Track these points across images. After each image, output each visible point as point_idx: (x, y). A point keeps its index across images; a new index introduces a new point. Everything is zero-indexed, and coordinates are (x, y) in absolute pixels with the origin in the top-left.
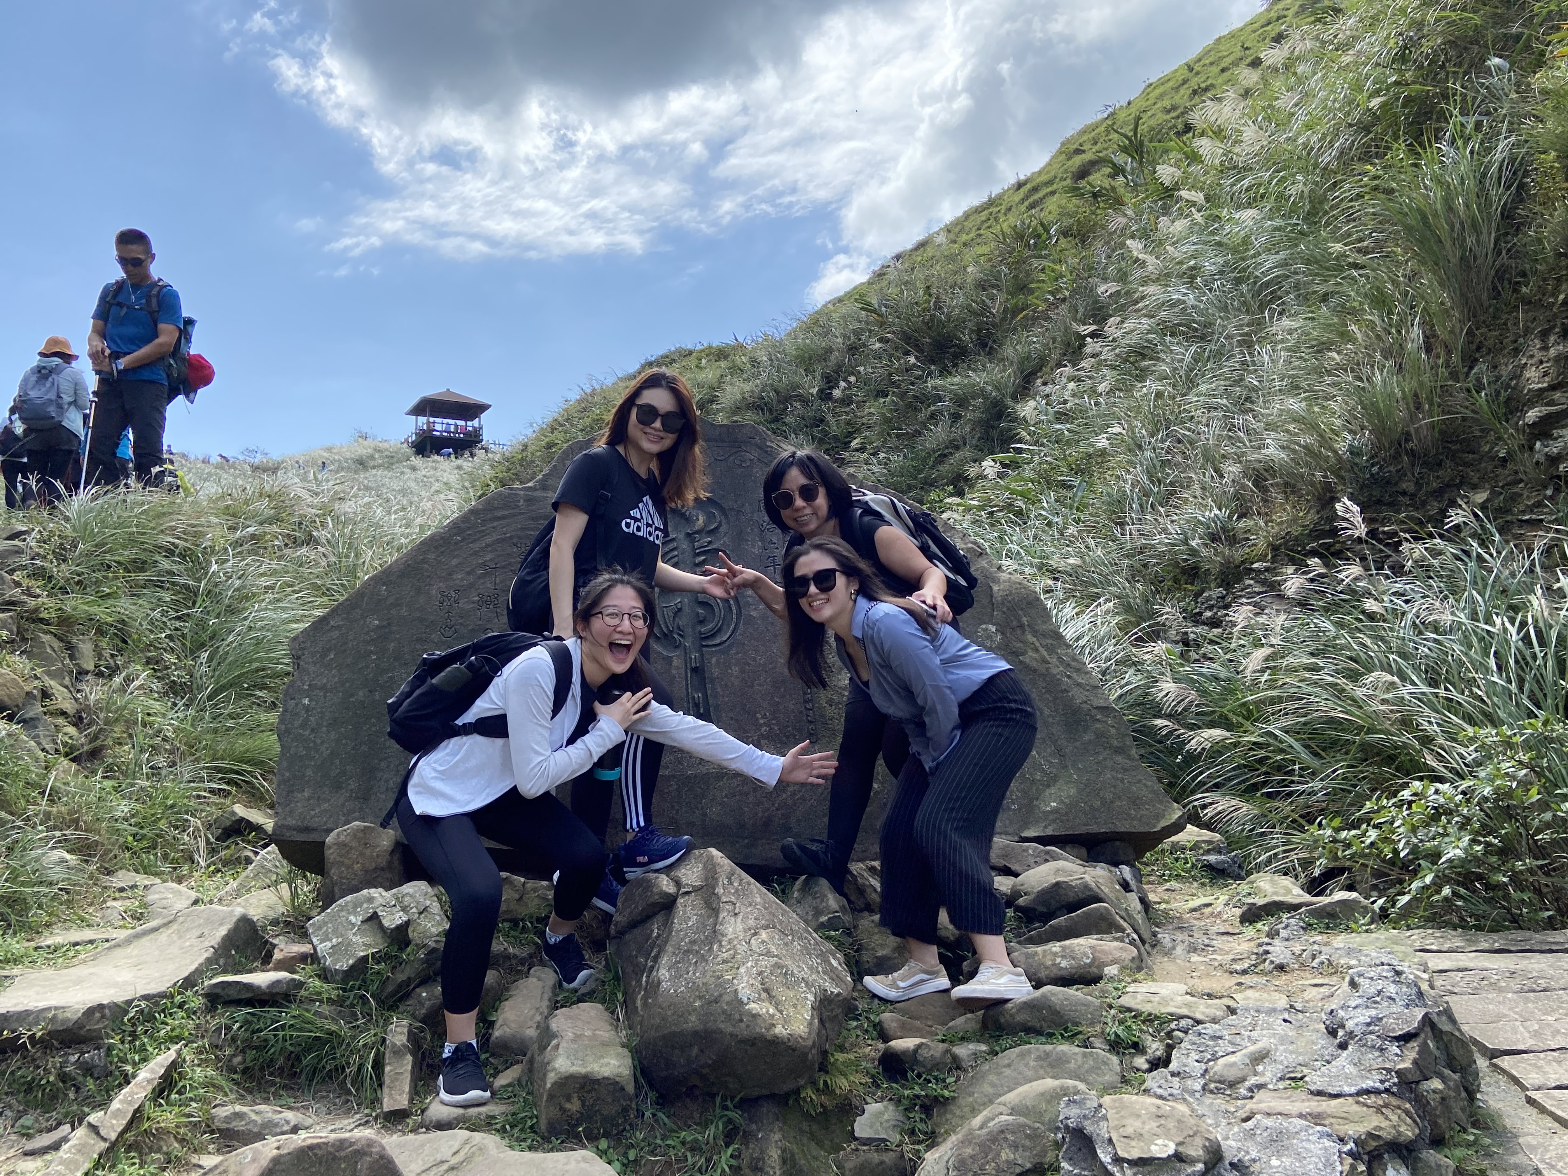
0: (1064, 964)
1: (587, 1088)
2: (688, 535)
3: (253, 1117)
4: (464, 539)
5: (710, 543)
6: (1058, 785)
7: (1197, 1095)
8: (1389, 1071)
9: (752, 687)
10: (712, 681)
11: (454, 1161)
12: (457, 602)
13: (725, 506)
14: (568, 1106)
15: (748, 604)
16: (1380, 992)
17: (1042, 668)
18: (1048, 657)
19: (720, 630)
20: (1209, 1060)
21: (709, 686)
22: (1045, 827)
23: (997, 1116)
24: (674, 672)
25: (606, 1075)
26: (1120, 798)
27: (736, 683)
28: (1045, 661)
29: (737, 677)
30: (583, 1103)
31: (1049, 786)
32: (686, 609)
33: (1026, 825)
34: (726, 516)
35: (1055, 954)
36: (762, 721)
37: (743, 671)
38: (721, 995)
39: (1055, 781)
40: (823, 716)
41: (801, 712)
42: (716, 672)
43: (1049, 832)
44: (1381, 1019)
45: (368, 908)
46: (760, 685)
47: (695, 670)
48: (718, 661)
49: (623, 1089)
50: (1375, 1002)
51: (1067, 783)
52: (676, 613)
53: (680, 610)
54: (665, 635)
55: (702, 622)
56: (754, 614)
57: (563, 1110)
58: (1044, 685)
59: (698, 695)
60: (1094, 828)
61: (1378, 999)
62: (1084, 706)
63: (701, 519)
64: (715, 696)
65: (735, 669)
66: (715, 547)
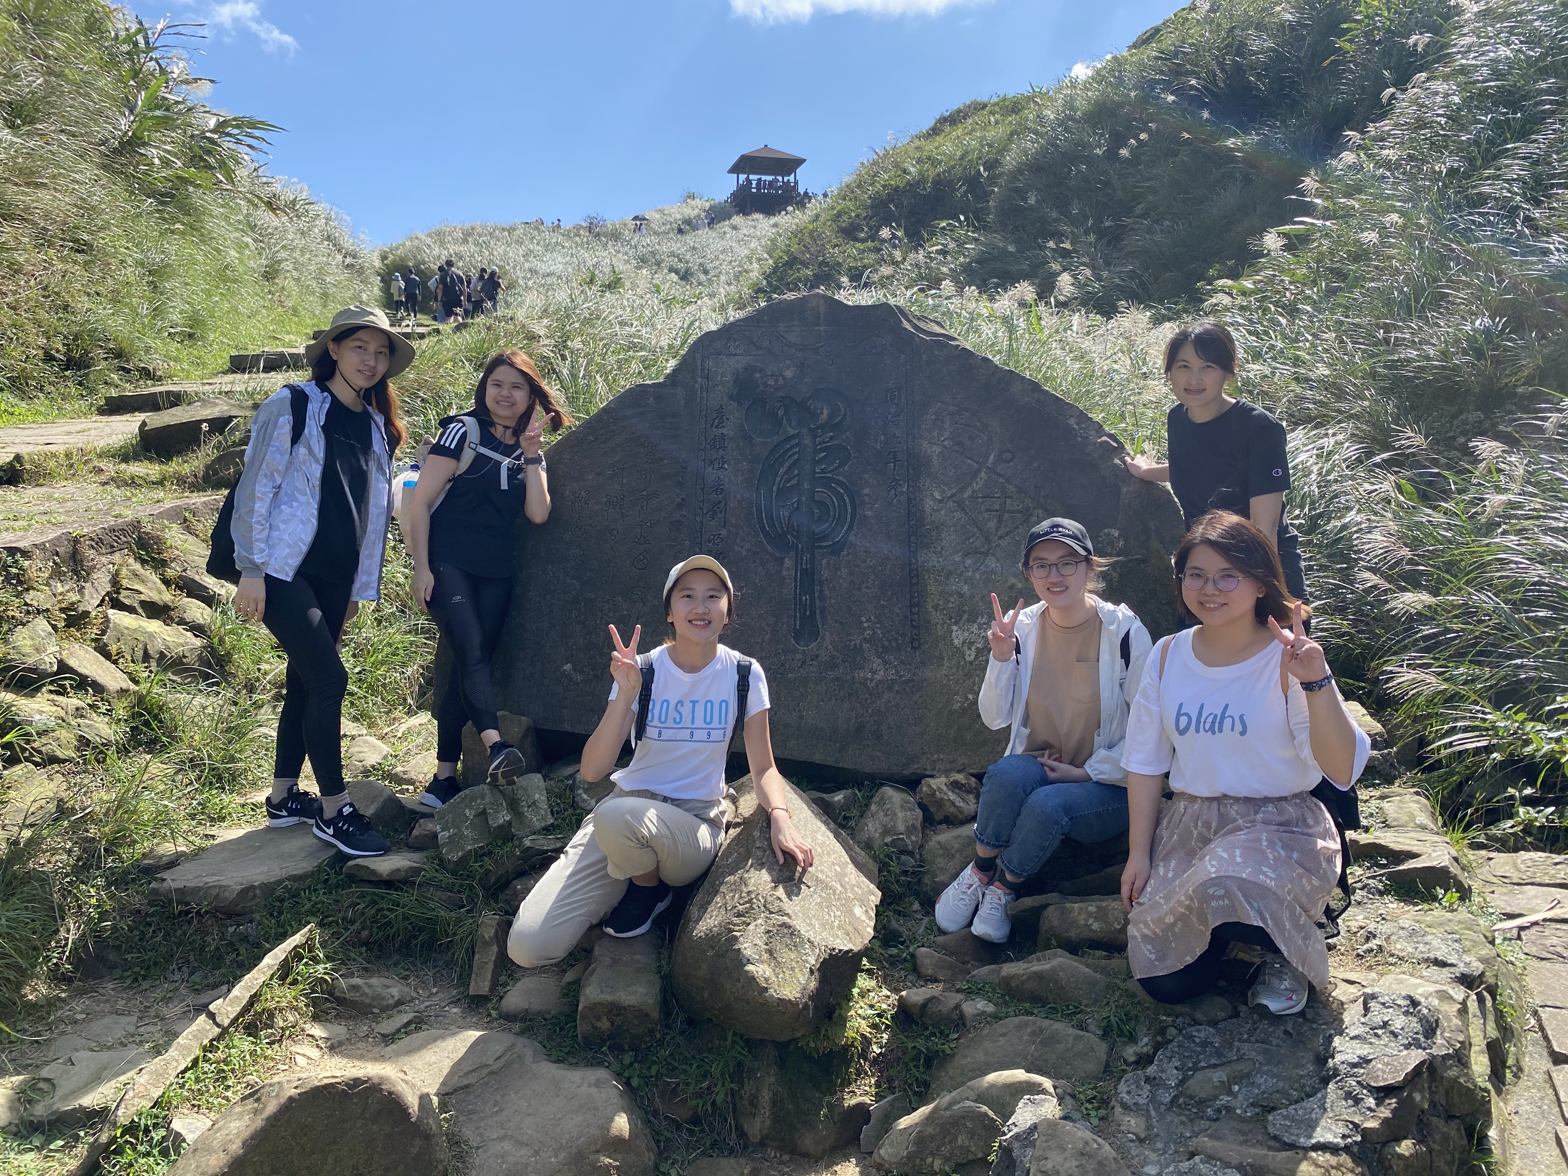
0: (1095, 926)
1: (615, 1012)
2: (812, 430)
3: (367, 990)
5: (832, 438)
7: (1163, 1108)
8: (1356, 1126)
9: (859, 590)
10: (821, 583)
11: (495, 1067)
14: (599, 1024)
15: (863, 503)
16: (1385, 1024)
19: (834, 530)
20: (1189, 1069)
21: (817, 588)
23: (963, 1100)
24: (785, 573)
25: (631, 1003)
27: (845, 585)
29: (845, 579)
30: (612, 1024)
32: (804, 509)
35: (1090, 915)
36: (865, 625)
37: (852, 574)
38: (727, 951)
40: (929, 621)
41: (906, 617)
42: (825, 574)
44: (1371, 1060)
45: (480, 804)
46: (867, 588)
47: (805, 572)
48: (828, 563)
49: (647, 1015)
50: (1376, 1035)
52: (792, 512)
53: (796, 509)
54: (780, 536)
55: (817, 522)
56: (869, 513)
57: (595, 1028)
59: (806, 598)
61: (1380, 1032)
63: (825, 412)
64: (822, 598)
65: (844, 571)
66: (836, 442)
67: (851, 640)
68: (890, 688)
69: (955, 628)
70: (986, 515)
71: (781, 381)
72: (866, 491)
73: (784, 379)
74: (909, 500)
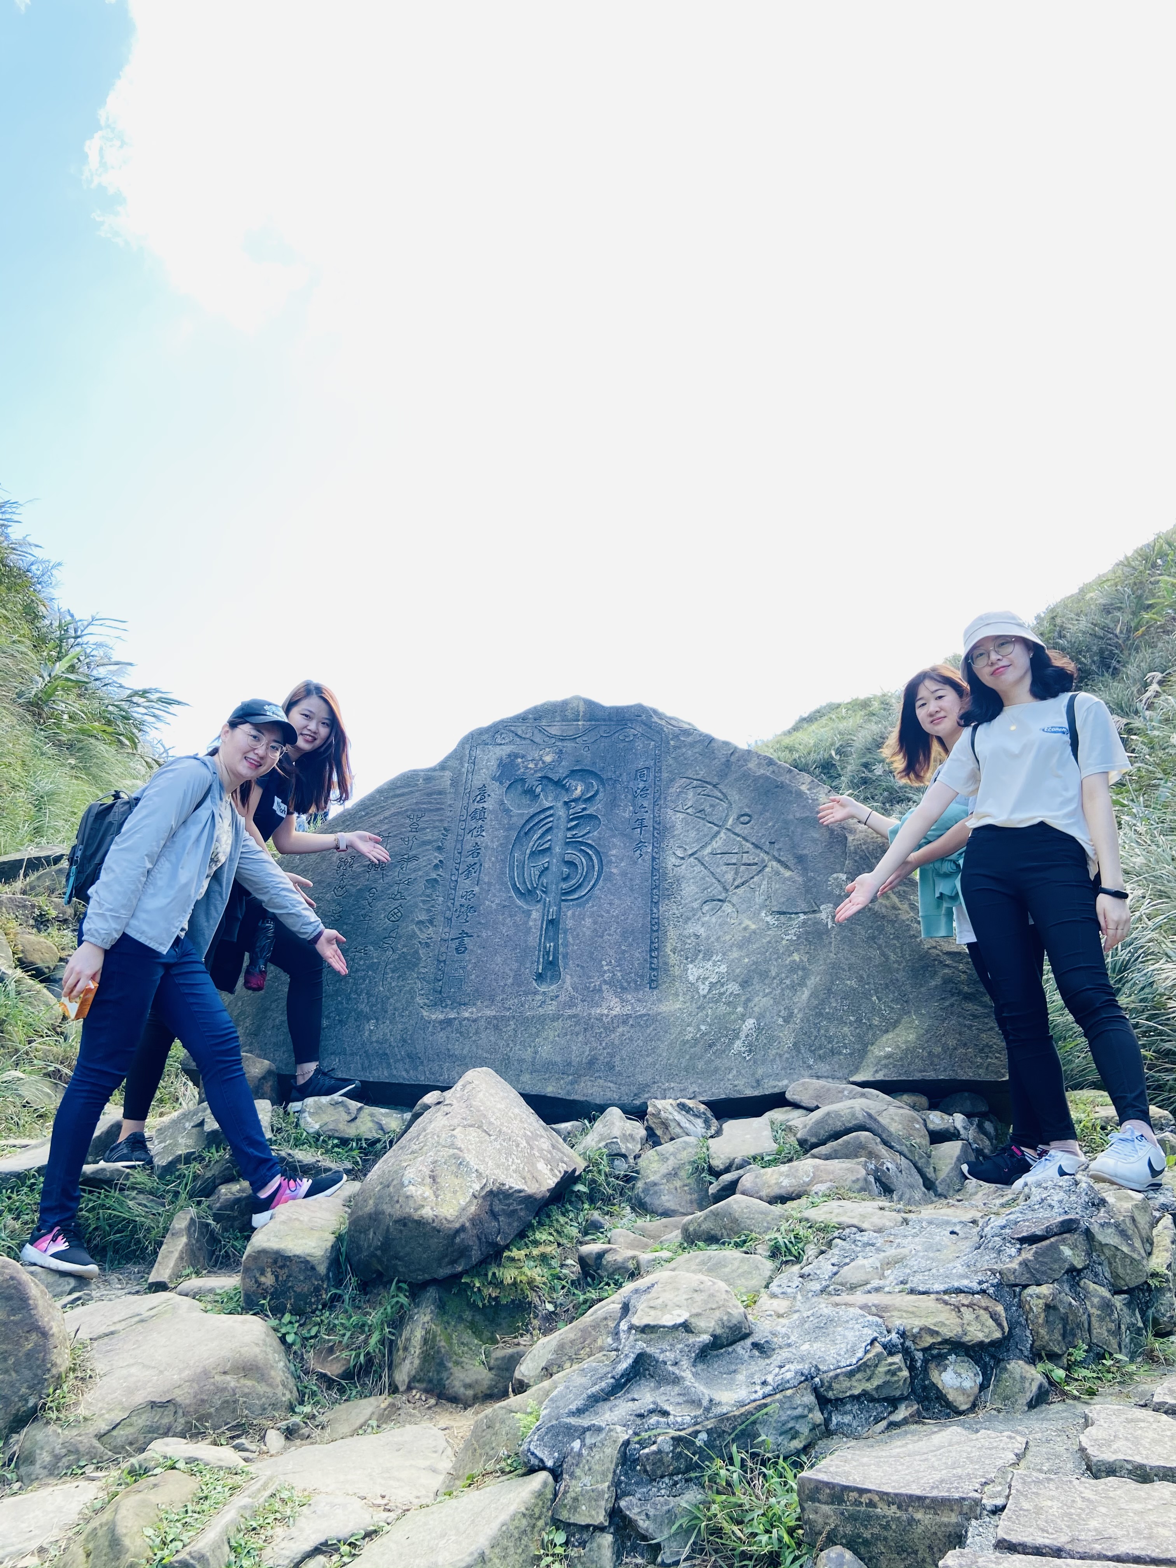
0: (784, 1184)
1: (280, 1263)
2: (566, 803)
4: (367, 814)
5: (584, 809)
6: (897, 1031)
8: (993, 1271)
9: (602, 937)
10: (565, 932)
12: (351, 866)
13: (604, 777)
14: (263, 1279)
15: (610, 862)
17: (891, 914)
18: (898, 904)
19: (580, 885)
20: (845, 1264)
21: (561, 936)
22: (876, 1072)
24: (531, 924)
25: (299, 1253)
26: (965, 1045)
27: (588, 933)
28: (894, 908)
29: (588, 928)
30: (277, 1277)
31: (887, 1031)
32: (554, 869)
33: (857, 1070)
34: (604, 785)
35: (781, 1174)
36: (606, 968)
37: (595, 923)
39: (895, 1027)
40: (666, 964)
41: (645, 960)
42: (570, 923)
43: (880, 1077)
44: (1019, 1222)
46: (609, 935)
47: (551, 922)
48: (573, 914)
49: (313, 1268)
51: (907, 1029)
52: (542, 872)
53: (547, 869)
54: (529, 891)
55: (565, 879)
56: (614, 871)
57: (259, 1284)
58: (892, 931)
59: (550, 945)
60: (931, 1075)
62: (931, 951)
63: (579, 789)
64: (566, 945)
65: (588, 921)
66: (588, 812)
67: (590, 983)
68: (625, 1022)
69: (690, 966)
70: (724, 868)
71: (540, 764)
72: (614, 852)
73: (544, 762)
74: (654, 859)
